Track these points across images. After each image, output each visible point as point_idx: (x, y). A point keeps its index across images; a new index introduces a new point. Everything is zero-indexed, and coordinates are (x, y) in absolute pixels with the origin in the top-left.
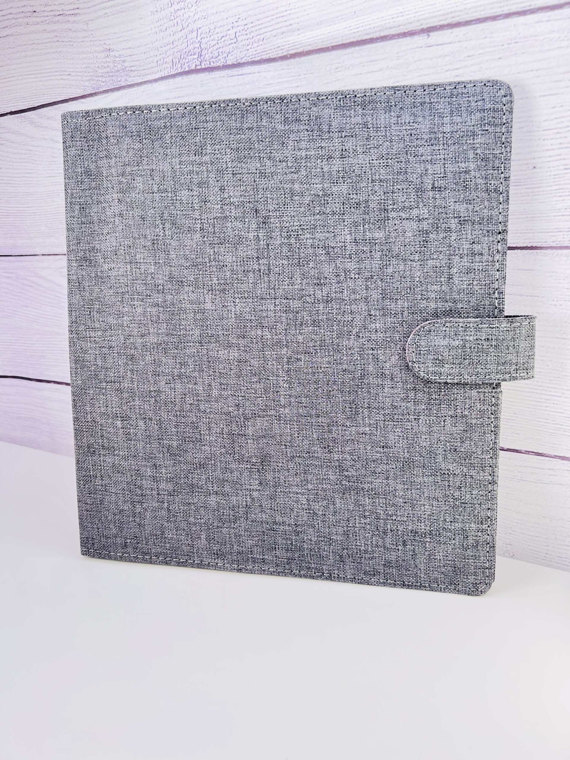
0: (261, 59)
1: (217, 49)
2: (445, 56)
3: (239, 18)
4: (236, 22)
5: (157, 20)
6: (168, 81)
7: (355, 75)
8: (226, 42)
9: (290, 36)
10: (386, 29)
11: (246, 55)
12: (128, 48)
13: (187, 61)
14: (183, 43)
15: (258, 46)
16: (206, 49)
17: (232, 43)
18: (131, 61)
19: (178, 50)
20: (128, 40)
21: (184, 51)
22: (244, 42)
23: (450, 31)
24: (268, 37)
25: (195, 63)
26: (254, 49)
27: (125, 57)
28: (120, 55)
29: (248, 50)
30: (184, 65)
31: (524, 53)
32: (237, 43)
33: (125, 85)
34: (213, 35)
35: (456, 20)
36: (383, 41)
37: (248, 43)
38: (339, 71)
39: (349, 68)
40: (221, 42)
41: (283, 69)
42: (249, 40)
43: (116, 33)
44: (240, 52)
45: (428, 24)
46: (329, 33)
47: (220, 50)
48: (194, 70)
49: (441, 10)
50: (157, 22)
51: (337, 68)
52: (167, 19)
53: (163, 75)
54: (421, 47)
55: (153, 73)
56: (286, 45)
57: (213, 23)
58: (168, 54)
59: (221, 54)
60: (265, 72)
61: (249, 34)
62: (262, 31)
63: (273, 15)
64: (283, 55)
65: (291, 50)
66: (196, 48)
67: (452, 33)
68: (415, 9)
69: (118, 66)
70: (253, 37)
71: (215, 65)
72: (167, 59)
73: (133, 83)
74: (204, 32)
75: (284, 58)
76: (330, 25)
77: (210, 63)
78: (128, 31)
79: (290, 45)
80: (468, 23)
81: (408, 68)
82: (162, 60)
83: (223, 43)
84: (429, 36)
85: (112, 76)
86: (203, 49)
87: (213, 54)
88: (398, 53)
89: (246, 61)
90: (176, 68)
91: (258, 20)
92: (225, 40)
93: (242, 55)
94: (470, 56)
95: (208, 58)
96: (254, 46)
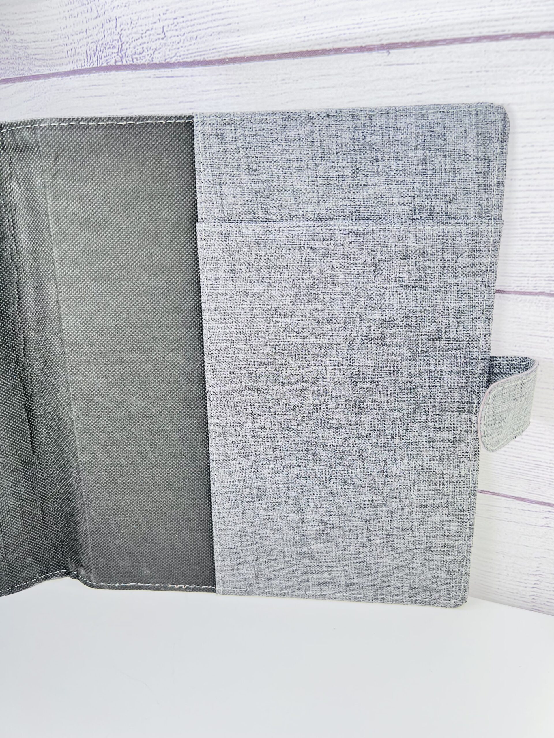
0: (194, 61)
1: (141, 44)
2: (407, 78)
3: (167, 10)
4: (164, 14)
5: (67, 3)
6: (81, 76)
7: (305, 89)
8: (151, 37)
9: (228, 37)
10: (341, 40)
11: (176, 54)
12: (31, 33)
13: (104, 54)
14: (99, 32)
15: (190, 45)
16: (127, 43)
17: (159, 39)
18: (36, 48)
19: (93, 41)
20: (31, 23)
21: (101, 42)
22: (173, 39)
23: (412, 50)
24: (202, 36)
25: (114, 59)
26: (186, 48)
27: (28, 42)
28: (22, 40)
29: (179, 48)
30: (101, 58)
31: (494, 84)
32: (165, 39)
33: (29, 75)
34: (135, 27)
35: (420, 38)
36: (337, 53)
37: (179, 41)
38: (286, 83)
39: (297, 80)
40: (146, 37)
41: (221, 74)
42: (180, 37)
43: (16, 13)
44: (169, 50)
45: (388, 39)
46: (274, 38)
47: (145, 46)
48: (113, 66)
49: (403, 25)
50: (66, 5)
51: (283, 80)
52: (79, 3)
53: (76, 68)
54: (380, 65)
55: (63, 64)
56: (223, 47)
57: (136, 13)
58: (80, 45)
59: (146, 50)
60: (200, 76)
61: (179, 30)
62: (195, 28)
63: (208, 11)
64: (220, 58)
65: (230, 53)
66: (116, 40)
67: (415, 52)
68: (375, 21)
69: (20, 53)
70: (184, 34)
71: (139, 62)
72: (80, 50)
73: (39, 73)
74: (124, 22)
75: (221, 62)
76: (275, 30)
77: (133, 59)
78: (31, 12)
79: (229, 48)
80: (433, 43)
81: (364, 87)
82: (73, 50)
83: (148, 37)
84: (389, 53)
85: (13, 63)
86: (124, 43)
87: (136, 49)
88: (353, 69)
89: (176, 62)
90: (91, 61)
91: (190, 15)
92: (150, 35)
93: (172, 54)
94: (435, 81)
95: (130, 54)
96: (185, 44)
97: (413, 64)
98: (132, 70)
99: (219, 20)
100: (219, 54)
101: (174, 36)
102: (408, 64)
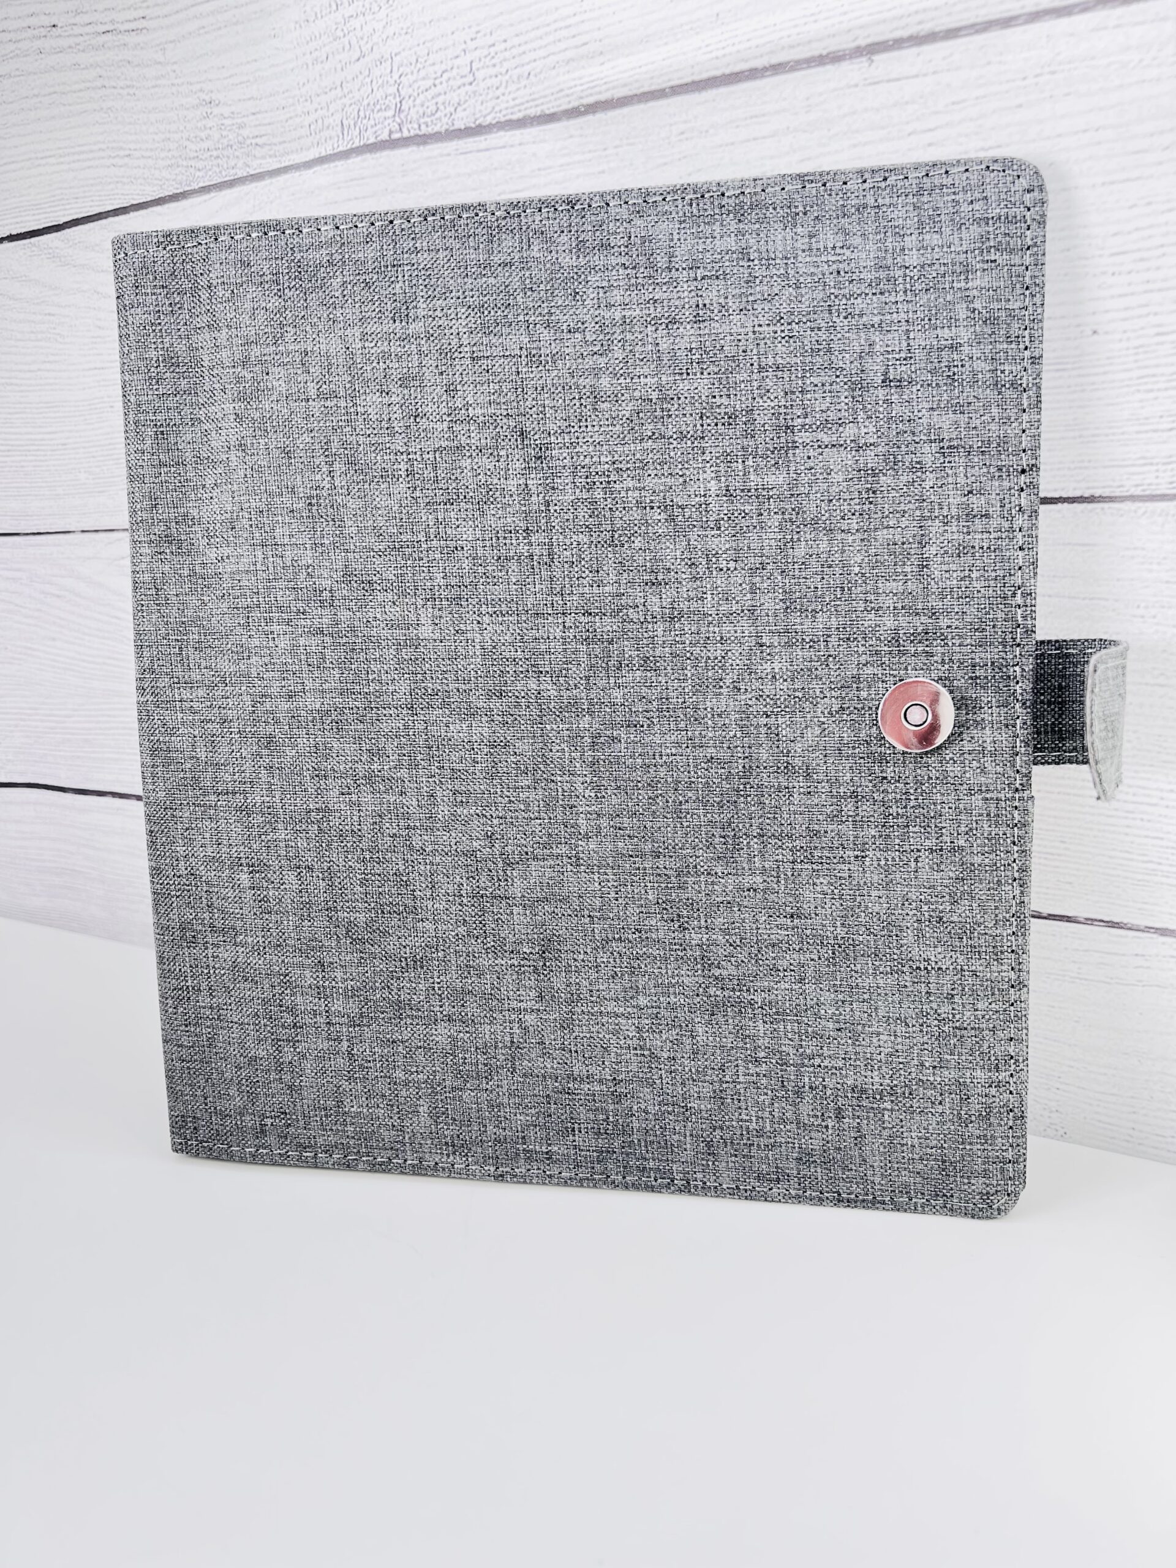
0: (525, 117)
1: (433, 98)
2: (907, 103)
3: (478, 32)
4: (472, 40)
5: (309, 39)
6: (332, 165)
7: (721, 146)
8: (451, 83)
9: (583, 67)
10: (783, 48)
11: (493, 108)
12: (249, 99)
13: (372, 122)
14: (363, 85)
15: (518, 89)
16: (410, 97)
17: (464, 85)
18: (256, 126)
19: (353, 101)
20: (249, 81)
21: (365, 102)
22: (489, 82)
23: (914, 50)
24: (538, 70)
25: (388, 128)
26: (512, 96)
27: (244, 116)
28: (233, 113)
29: (498, 98)
30: (366, 130)
31: (1068, 94)
32: (474, 84)
33: (245, 174)
34: (424, 67)
35: (926, 28)
36: (777, 74)
37: (498, 84)
38: (687, 139)
39: (707, 131)
40: (441, 83)
41: (571, 137)
42: (500, 77)
43: (223, 67)
44: (482, 103)
45: (869, 36)
46: (664, 60)
47: (441, 99)
48: (387, 141)
49: (895, 8)
50: (308, 43)
51: (682, 133)
52: (328, 36)
53: (324, 154)
54: (856, 86)
55: (302, 149)
56: (575, 86)
57: (424, 43)
58: (332, 110)
59: (442, 107)
60: (534, 142)
61: (498, 66)
62: (526, 59)
63: (548, 25)
64: (570, 106)
65: (587, 96)
66: (390, 95)
67: (918, 54)
68: (842, 6)
69: (231, 137)
70: (507, 71)
71: (430, 130)
72: (331, 120)
73: (261, 170)
74: (405, 61)
75: (574, 113)
76: (666, 44)
77: (420, 126)
78: (248, 62)
79: (585, 87)
80: (952, 34)
81: (829, 130)
82: (320, 122)
83: (445, 84)
84: (872, 61)
85: (218, 157)
86: (404, 98)
87: (425, 107)
88: (808, 99)
89: (494, 122)
90: (350, 137)
91: (517, 35)
92: (449, 79)
93: (486, 109)
94: (958, 103)
95: (415, 117)
96: (509, 89)
97: (917, 76)
98: (418, 144)
99: (568, 38)
100: (568, 99)
101: (491, 77)
102: (907, 78)
